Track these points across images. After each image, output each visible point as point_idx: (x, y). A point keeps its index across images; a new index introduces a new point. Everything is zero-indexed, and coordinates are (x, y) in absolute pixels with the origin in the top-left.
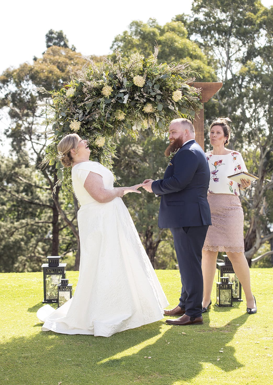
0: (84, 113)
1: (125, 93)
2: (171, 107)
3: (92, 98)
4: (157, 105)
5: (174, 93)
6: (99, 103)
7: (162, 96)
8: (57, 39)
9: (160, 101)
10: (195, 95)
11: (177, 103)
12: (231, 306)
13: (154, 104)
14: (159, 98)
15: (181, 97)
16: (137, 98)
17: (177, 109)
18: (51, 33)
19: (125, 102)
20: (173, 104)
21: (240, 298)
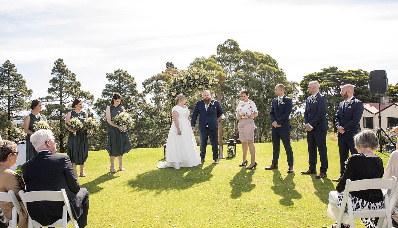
0: (177, 89)
1: (192, 82)
2: (208, 86)
3: (180, 84)
4: (203, 86)
5: (209, 81)
6: (182, 86)
7: (205, 82)
8: (170, 65)
9: (205, 84)
10: (217, 82)
11: (211, 85)
12: (232, 158)
13: (202, 85)
14: (204, 83)
15: (212, 82)
16: (196, 83)
17: (211, 87)
18: (168, 63)
19: (191, 85)
20: (209, 85)
21: (236, 155)
